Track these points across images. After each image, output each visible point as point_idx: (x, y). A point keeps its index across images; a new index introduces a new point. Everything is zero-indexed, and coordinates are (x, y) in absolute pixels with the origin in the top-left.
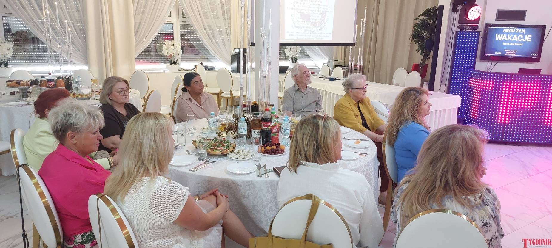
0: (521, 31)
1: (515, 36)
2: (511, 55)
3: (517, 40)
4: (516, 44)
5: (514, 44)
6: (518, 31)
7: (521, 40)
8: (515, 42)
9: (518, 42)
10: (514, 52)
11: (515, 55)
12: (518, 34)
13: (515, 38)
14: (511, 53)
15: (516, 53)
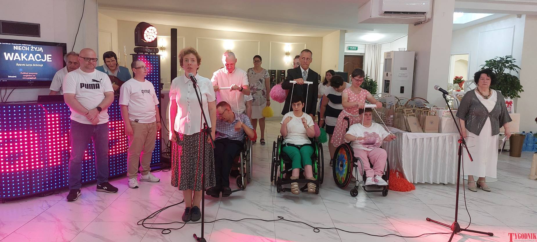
0: (37, 49)
1: (31, 55)
2: (31, 78)
3: (34, 60)
4: (34, 65)
5: (31, 65)
6: (34, 49)
7: (40, 60)
8: (31, 62)
9: (36, 62)
10: (34, 75)
11: (35, 79)
12: (34, 53)
13: (31, 58)
14: (30, 76)
15: (36, 76)
